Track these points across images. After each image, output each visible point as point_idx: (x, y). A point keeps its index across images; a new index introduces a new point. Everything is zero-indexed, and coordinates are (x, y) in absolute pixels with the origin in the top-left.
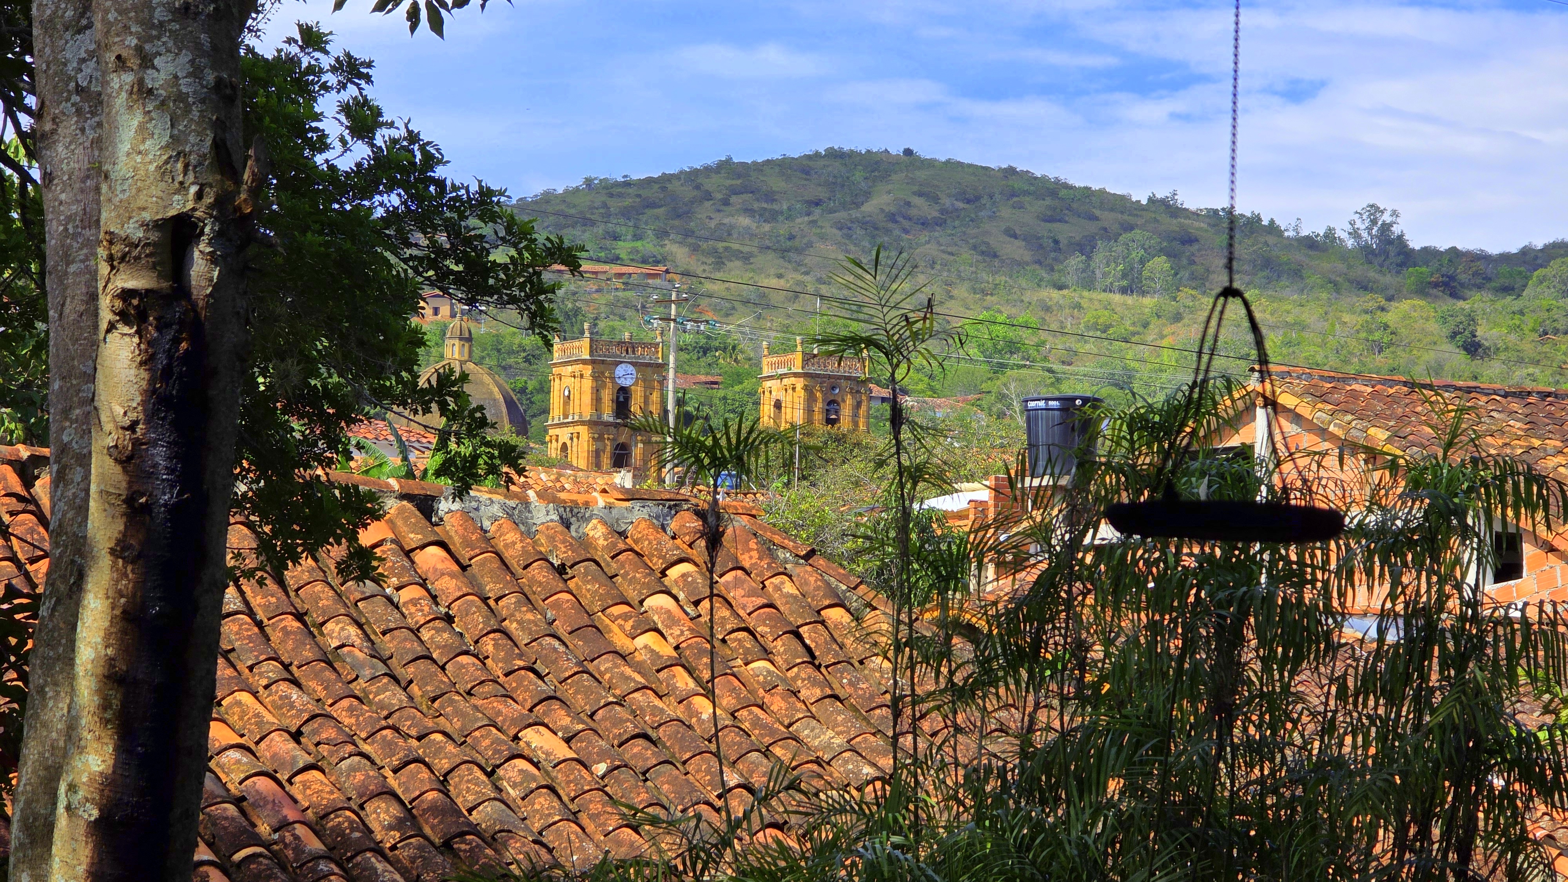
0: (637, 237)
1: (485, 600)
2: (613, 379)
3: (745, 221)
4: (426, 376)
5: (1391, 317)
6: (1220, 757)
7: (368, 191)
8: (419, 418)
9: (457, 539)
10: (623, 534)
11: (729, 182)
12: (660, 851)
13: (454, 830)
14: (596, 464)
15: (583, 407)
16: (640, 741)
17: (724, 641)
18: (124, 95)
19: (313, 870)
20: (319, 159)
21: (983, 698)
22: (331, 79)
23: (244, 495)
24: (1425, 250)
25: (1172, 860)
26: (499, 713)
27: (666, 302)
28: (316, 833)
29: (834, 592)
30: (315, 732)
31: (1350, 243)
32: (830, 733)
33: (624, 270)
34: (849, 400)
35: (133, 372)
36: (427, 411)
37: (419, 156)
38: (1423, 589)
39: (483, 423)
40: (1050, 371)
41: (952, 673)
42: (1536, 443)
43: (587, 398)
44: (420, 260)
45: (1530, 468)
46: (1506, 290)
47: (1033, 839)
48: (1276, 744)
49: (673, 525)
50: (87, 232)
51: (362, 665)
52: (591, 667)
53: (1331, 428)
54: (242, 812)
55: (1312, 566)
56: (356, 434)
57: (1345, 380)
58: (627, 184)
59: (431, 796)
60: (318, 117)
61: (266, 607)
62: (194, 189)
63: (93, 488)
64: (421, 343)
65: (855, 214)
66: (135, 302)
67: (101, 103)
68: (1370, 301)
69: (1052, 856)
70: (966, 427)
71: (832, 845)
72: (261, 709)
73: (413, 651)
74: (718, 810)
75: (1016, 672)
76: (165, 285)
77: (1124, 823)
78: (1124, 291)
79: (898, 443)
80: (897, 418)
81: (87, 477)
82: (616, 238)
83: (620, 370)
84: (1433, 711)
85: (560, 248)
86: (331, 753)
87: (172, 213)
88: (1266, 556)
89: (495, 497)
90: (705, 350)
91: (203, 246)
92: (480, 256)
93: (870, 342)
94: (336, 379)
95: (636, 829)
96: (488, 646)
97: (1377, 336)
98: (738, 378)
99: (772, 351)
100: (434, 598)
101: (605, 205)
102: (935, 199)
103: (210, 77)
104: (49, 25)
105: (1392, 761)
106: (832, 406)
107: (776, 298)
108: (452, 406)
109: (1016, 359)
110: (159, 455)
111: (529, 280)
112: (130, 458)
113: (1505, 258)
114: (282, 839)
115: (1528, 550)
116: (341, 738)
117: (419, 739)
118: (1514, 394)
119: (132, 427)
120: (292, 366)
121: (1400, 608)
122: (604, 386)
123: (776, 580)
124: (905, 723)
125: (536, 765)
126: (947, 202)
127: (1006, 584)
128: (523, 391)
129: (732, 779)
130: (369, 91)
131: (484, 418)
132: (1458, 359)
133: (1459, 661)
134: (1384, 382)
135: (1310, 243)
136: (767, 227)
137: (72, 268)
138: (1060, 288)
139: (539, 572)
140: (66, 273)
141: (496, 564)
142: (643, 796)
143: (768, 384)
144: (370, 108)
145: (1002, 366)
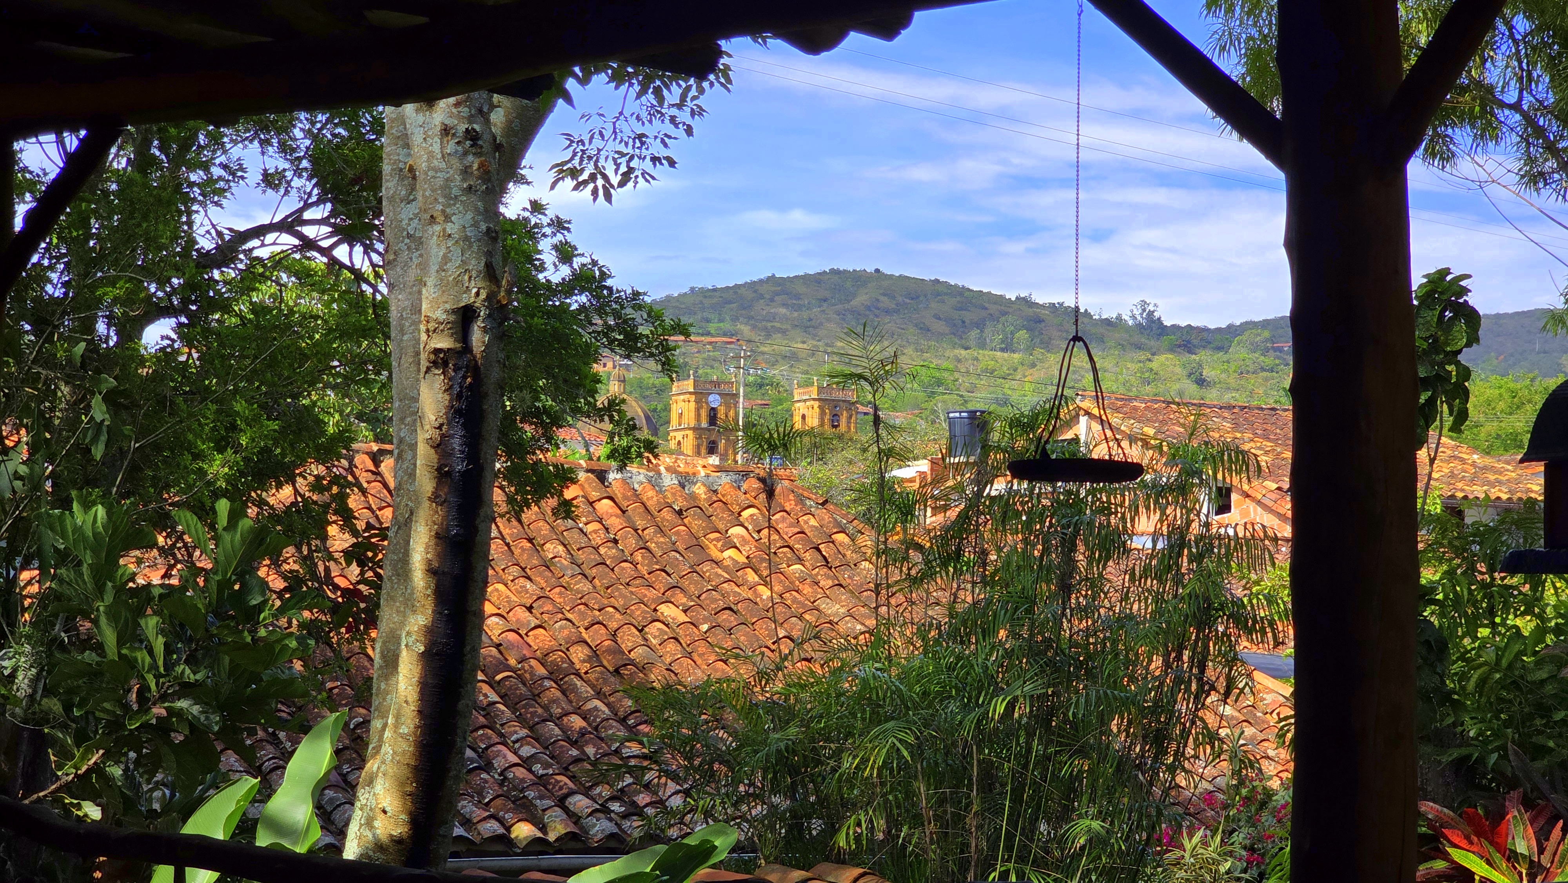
0: (721, 321)
1: (636, 530)
2: (707, 403)
3: (783, 311)
4: (601, 400)
5: (1154, 365)
6: (1064, 614)
7: (569, 293)
8: (598, 425)
9: (619, 495)
10: (715, 491)
11: (773, 289)
12: (739, 674)
13: (621, 663)
14: (698, 453)
15: (690, 419)
16: (727, 612)
17: (775, 553)
18: (435, 238)
19: (541, 685)
20: (541, 276)
21: (928, 583)
22: (548, 231)
23: (499, 470)
24: (1173, 326)
25: (1036, 674)
26: (645, 596)
27: (738, 357)
28: (542, 664)
29: (839, 524)
30: (541, 607)
31: (1131, 323)
32: (838, 606)
33: (713, 339)
34: (845, 414)
35: (441, 395)
36: (602, 420)
37: (597, 273)
38: (1179, 515)
39: (634, 427)
40: (961, 396)
41: (909, 569)
42: (1239, 435)
43: (693, 414)
44: (599, 333)
45: (1238, 447)
46: (1219, 349)
47: (956, 664)
48: (1095, 607)
49: (745, 486)
50: (414, 317)
51: (567, 568)
52: (698, 569)
53: (1123, 428)
54: (501, 652)
55: (1115, 504)
56: (562, 434)
57: (1130, 400)
58: (715, 290)
59: (607, 643)
60: (540, 252)
61: (511, 535)
62: (475, 290)
63: (418, 462)
64: (599, 381)
65: (847, 306)
66: (442, 355)
67: (422, 243)
68: (1142, 355)
69: (968, 673)
70: (914, 429)
71: (841, 669)
72: (509, 593)
73: (595, 559)
74: (773, 651)
75: (947, 568)
76: (458, 345)
77: (1009, 654)
78: (1002, 350)
79: (878, 436)
80: (877, 421)
81: (415, 456)
82: (708, 321)
83: (711, 398)
84: (1184, 587)
85: (678, 325)
86: (550, 619)
87: (463, 304)
88: (1090, 499)
89: (641, 471)
90: (761, 386)
91: (480, 323)
92: (632, 330)
93: (861, 377)
94: (550, 402)
95: (725, 662)
96: (638, 557)
97: (1147, 375)
98: (780, 402)
99: (799, 386)
100: (607, 529)
101: (701, 302)
102: (894, 298)
103: (483, 227)
104: (391, 199)
105: (1161, 616)
106: (835, 416)
107: (802, 355)
108: (617, 418)
109: (941, 389)
110: (456, 443)
111: (661, 343)
112: (438, 445)
113: (1219, 330)
114: (523, 667)
115: (1234, 497)
116: (556, 610)
117: (600, 610)
118: (1225, 408)
119: (440, 427)
120: (527, 395)
121: (1165, 529)
122: (702, 407)
123: (805, 518)
124: (882, 599)
125: (667, 625)
126: (900, 299)
127: (940, 518)
128: (655, 410)
129: (782, 633)
130: (570, 237)
131: (635, 425)
132: (1191, 389)
133: (1197, 558)
134: (1152, 401)
135: (1107, 322)
136: (796, 314)
137: (405, 338)
138: (966, 349)
139: (666, 514)
140: (402, 340)
141: (642, 509)
142: (730, 643)
143: (797, 405)
144: (570, 246)
145: (933, 393)
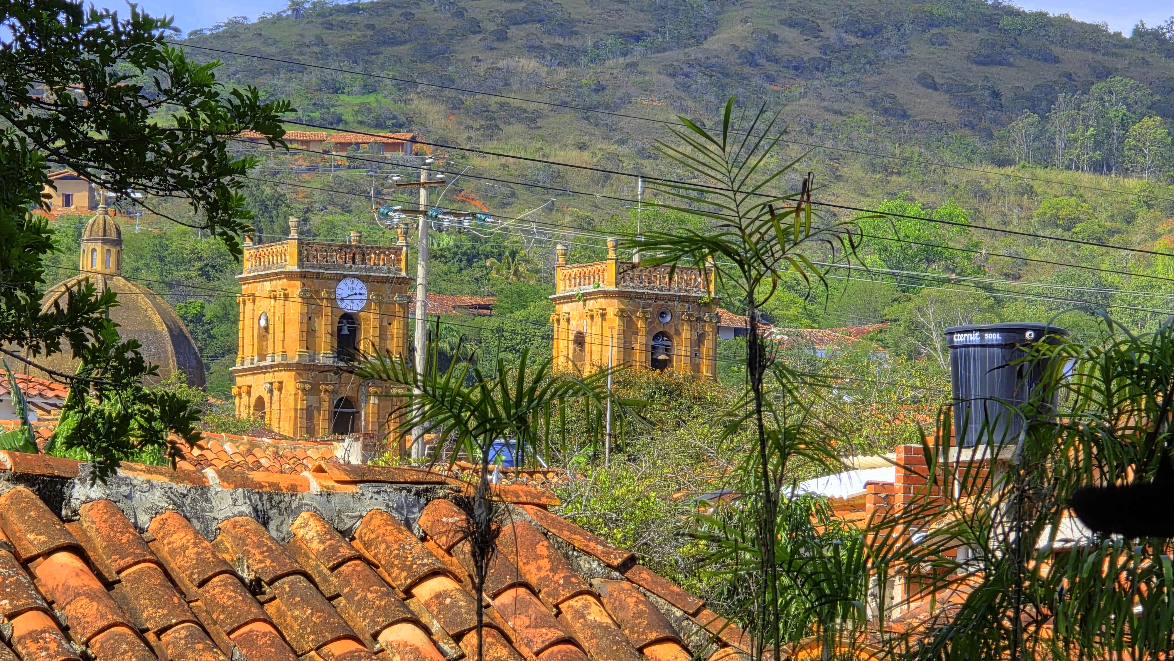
0: (369, 89)
1: (141, 633)
2: (332, 301)
3: (529, 64)
4: (52, 296)
8: (41, 360)
9: (99, 542)
10: (347, 534)
14: (308, 429)
15: (287, 341)
27: (412, 184)
29: (663, 620)
33: (350, 137)
34: (686, 333)
36: (53, 347)
40: (989, 288)
43: (294, 331)
44: (44, 123)
49: (423, 520)
58: (354, 9)
64: (46, 245)
65: (694, 53)
70: (861, 372)
78: (1097, 167)
79: (759, 397)
80: (757, 359)
83: (344, 289)
85: (253, 107)
89: (157, 479)
90: (471, 258)
92: (132, 118)
93: (717, 246)
98: (520, 299)
99: (570, 260)
100: (65, 630)
101: (320, 41)
102: (815, 31)
106: (661, 341)
107: (577, 180)
108: (91, 342)
109: (936, 271)
111: (207, 154)
122: (319, 311)
123: (577, 603)
126: (831, 34)
127: (921, 608)
128: (198, 318)
136: (562, 73)
138: (1002, 163)
139: (222, 591)
141: (158, 579)
143: (565, 308)
145: (916, 280)
